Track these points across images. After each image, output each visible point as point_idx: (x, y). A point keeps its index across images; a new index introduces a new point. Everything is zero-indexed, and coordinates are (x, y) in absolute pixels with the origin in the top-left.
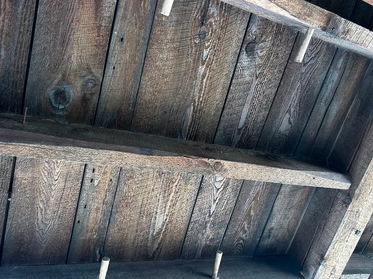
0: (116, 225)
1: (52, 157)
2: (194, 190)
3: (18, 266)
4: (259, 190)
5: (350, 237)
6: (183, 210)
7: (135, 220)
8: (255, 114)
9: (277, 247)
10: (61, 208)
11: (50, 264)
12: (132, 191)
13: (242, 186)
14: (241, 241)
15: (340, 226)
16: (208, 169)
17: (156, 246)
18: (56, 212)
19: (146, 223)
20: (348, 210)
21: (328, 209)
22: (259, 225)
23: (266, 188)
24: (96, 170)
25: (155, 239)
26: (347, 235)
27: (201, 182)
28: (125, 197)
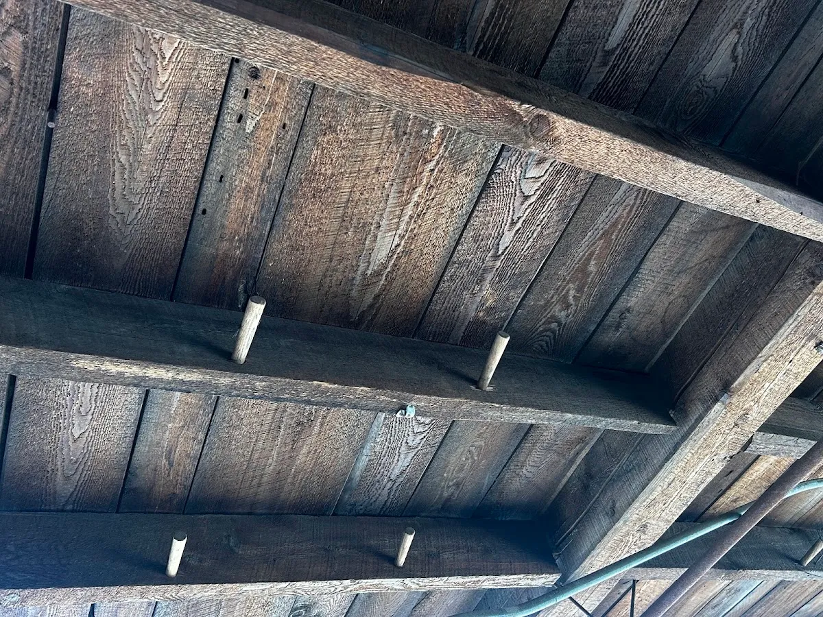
0: (285, 237)
1: (149, 22)
2: (471, 190)
3: (69, 285)
4: (620, 217)
5: (800, 353)
6: (438, 231)
7: (330, 234)
8: (655, 16)
9: (630, 354)
10: (167, 171)
11: (137, 295)
12: (329, 162)
13: (582, 200)
14: (554, 325)
15: (786, 325)
16: (514, 130)
17: (369, 299)
18: (156, 178)
19: (353, 245)
20: (815, 291)
21: (767, 284)
22: (601, 297)
23: (638, 214)
24: (253, 94)
25: (369, 285)
26: (796, 348)
27: (491, 172)
28: (312, 175)
